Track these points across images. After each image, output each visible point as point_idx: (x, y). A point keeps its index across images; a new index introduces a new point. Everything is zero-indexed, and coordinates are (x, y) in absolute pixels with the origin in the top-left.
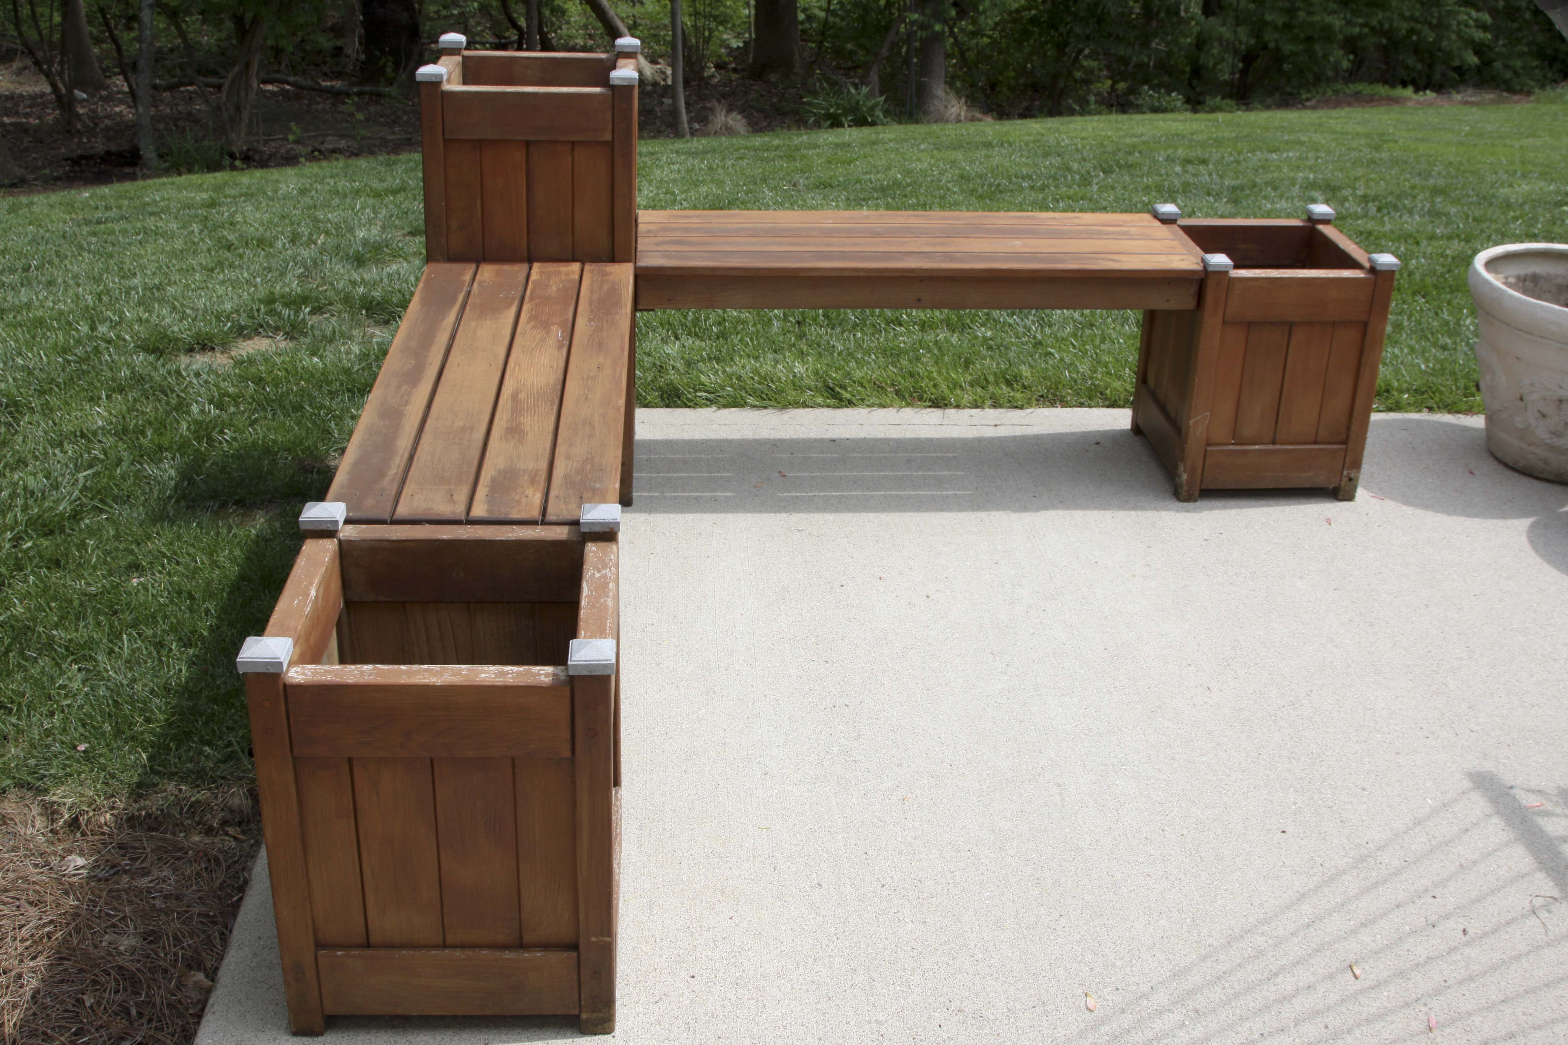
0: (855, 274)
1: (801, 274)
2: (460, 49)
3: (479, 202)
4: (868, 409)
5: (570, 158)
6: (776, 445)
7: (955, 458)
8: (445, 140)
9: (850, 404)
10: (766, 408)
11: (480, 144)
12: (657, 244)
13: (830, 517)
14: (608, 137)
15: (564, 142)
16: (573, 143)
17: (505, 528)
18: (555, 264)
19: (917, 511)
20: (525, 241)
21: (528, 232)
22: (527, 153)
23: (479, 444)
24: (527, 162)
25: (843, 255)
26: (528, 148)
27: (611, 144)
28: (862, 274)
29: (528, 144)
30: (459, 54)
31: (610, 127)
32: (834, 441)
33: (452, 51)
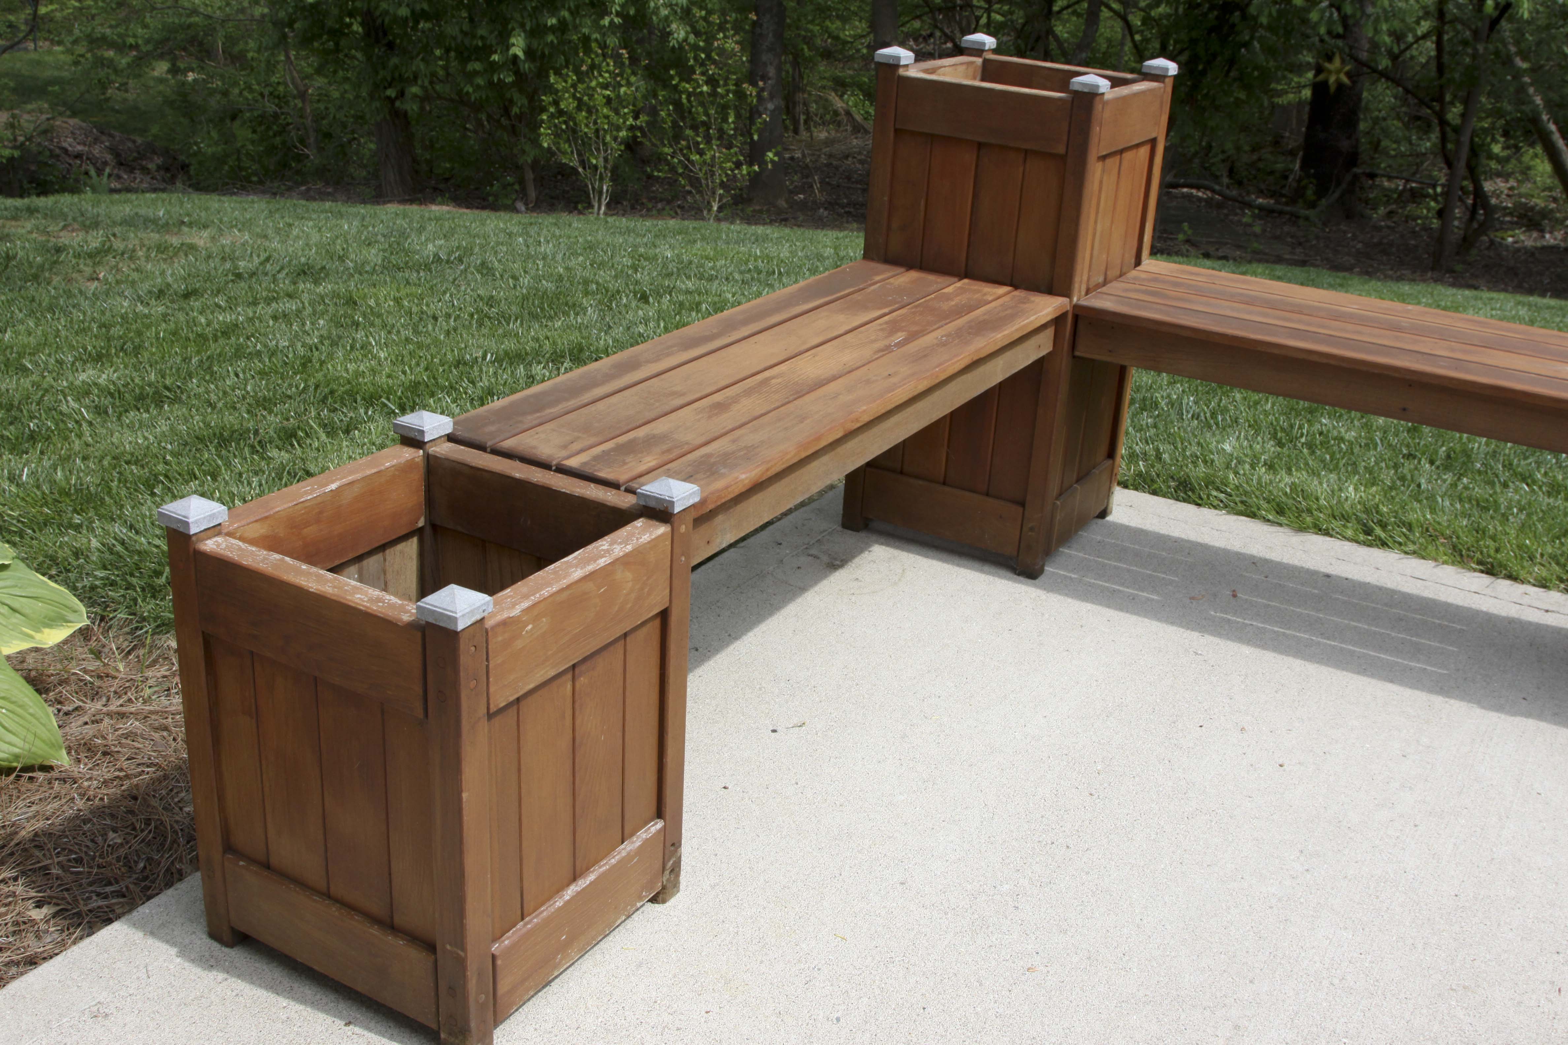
0: (1325, 361)
1: (1259, 349)
2: (983, 51)
3: (923, 203)
4: (1402, 555)
5: (1021, 169)
6: (1255, 563)
7: (1461, 631)
8: (896, 130)
9: (1384, 544)
10: (1280, 525)
11: (932, 138)
12: (1127, 290)
13: (1246, 650)
14: (1061, 149)
15: (1018, 150)
16: (1026, 151)
17: (583, 483)
18: (984, 284)
19: (1359, 673)
20: (964, 255)
21: (969, 246)
22: (978, 157)
23: (667, 408)
24: (977, 166)
25: (1329, 339)
26: (979, 149)
27: (1063, 158)
28: (1332, 362)
29: (980, 145)
30: (980, 56)
31: (1065, 137)
32: (1328, 576)
33: (977, 51)
